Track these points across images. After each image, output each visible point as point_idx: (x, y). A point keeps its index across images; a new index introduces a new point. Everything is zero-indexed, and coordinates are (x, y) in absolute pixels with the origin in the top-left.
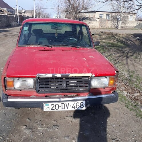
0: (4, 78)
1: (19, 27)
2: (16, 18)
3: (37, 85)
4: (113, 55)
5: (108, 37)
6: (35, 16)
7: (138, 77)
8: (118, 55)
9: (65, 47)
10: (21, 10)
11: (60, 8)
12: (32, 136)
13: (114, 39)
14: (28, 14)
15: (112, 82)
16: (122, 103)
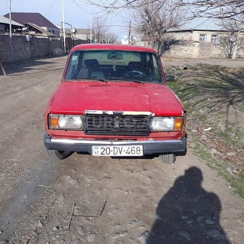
0: (48, 114)
1: (66, 57)
2: (61, 42)
3: (85, 123)
4: (209, 99)
5: (208, 72)
6: (91, 39)
7: (238, 131)
8: (216, 100)
9: (124, 82)
10: (69, 30)
11: (132, 26)
12: (77, 186)
13: (217, 76)
14: (81, 35)
15: (179, 124)
16: (202, 160)
